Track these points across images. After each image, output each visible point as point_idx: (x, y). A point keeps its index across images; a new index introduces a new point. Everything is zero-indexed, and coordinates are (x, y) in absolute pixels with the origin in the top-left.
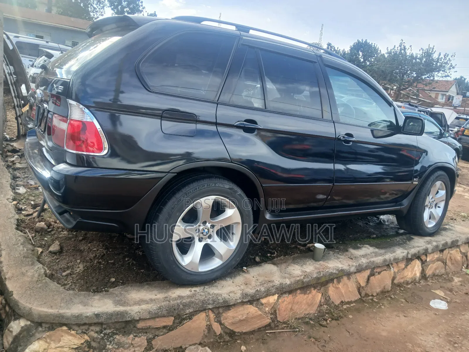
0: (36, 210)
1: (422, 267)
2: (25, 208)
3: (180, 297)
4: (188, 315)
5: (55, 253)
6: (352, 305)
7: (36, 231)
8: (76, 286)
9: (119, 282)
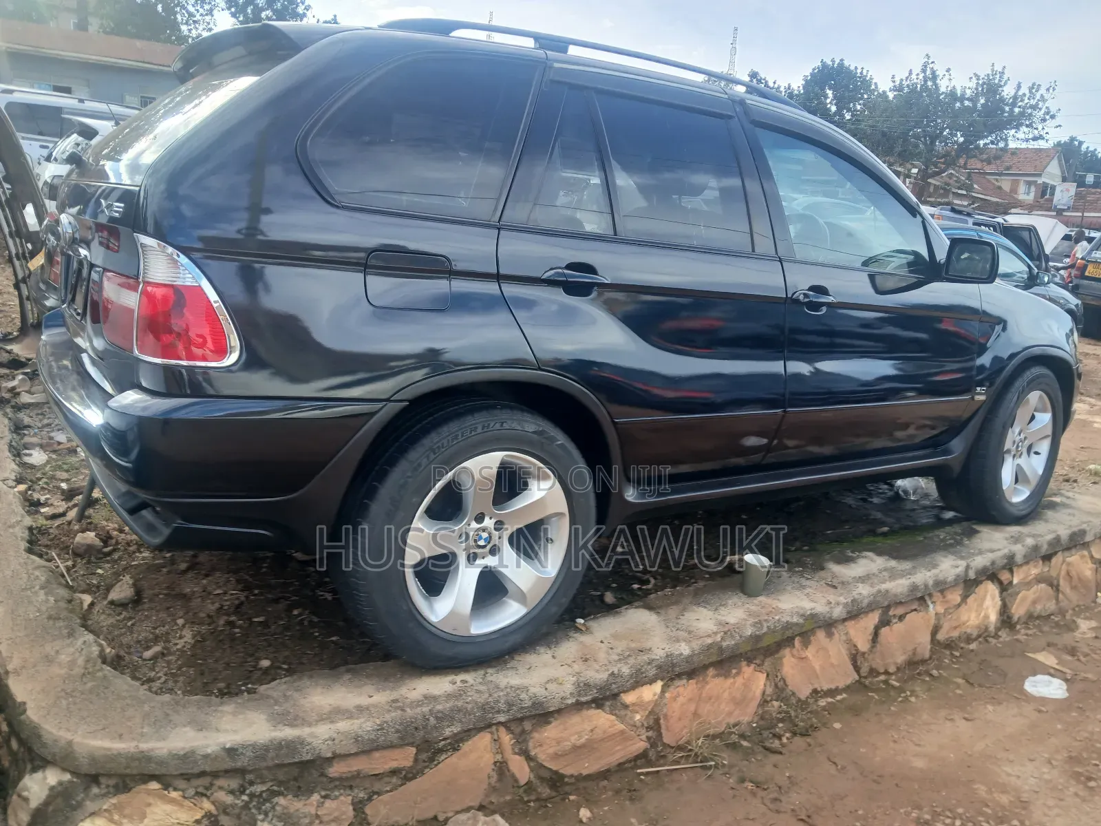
0: (72, 503)
1: (1003, 600)
2: (47, 499)
3: (429, 698)
4: (449, 741)
5: (122, 605)
6: (839, 698)
7: (76, 555)
8: (176, 682)
9: (280, 668)
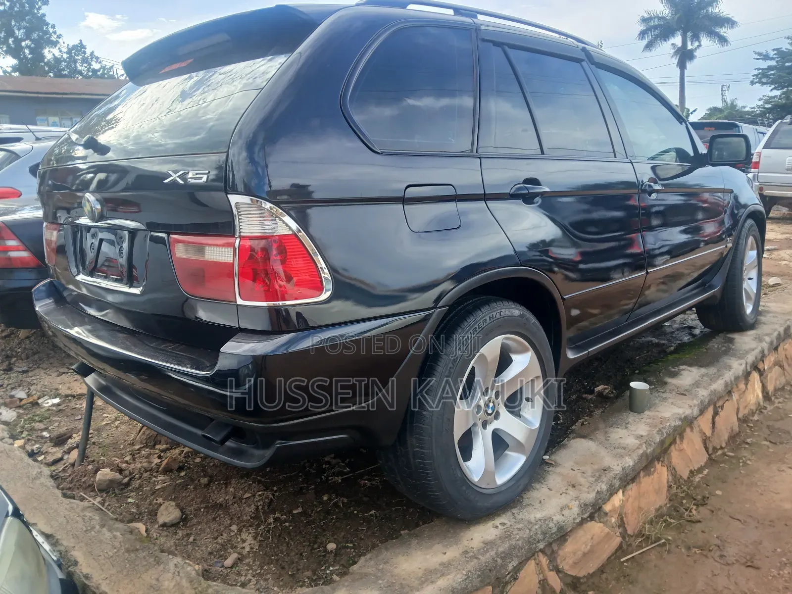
0: (66, 447)
1: (762, 382)
2: (38, 448)
3: (488, 545)
4: (511, 574)
5: (175, 525)
6: (705, 472)
7: (101, 491)
8: (266, 580)
9: (348, 547)
